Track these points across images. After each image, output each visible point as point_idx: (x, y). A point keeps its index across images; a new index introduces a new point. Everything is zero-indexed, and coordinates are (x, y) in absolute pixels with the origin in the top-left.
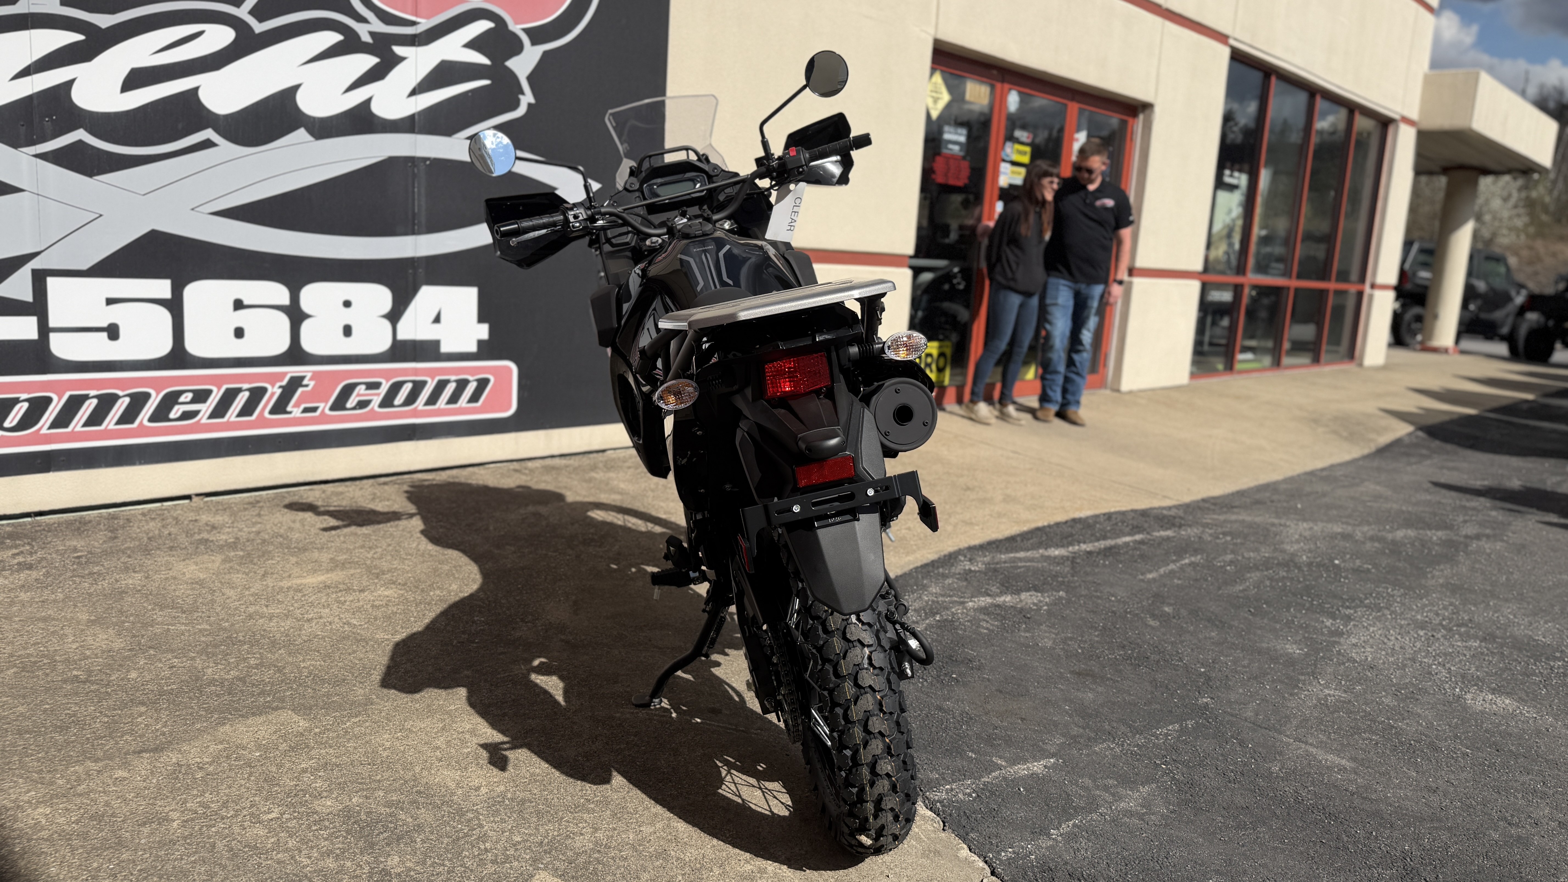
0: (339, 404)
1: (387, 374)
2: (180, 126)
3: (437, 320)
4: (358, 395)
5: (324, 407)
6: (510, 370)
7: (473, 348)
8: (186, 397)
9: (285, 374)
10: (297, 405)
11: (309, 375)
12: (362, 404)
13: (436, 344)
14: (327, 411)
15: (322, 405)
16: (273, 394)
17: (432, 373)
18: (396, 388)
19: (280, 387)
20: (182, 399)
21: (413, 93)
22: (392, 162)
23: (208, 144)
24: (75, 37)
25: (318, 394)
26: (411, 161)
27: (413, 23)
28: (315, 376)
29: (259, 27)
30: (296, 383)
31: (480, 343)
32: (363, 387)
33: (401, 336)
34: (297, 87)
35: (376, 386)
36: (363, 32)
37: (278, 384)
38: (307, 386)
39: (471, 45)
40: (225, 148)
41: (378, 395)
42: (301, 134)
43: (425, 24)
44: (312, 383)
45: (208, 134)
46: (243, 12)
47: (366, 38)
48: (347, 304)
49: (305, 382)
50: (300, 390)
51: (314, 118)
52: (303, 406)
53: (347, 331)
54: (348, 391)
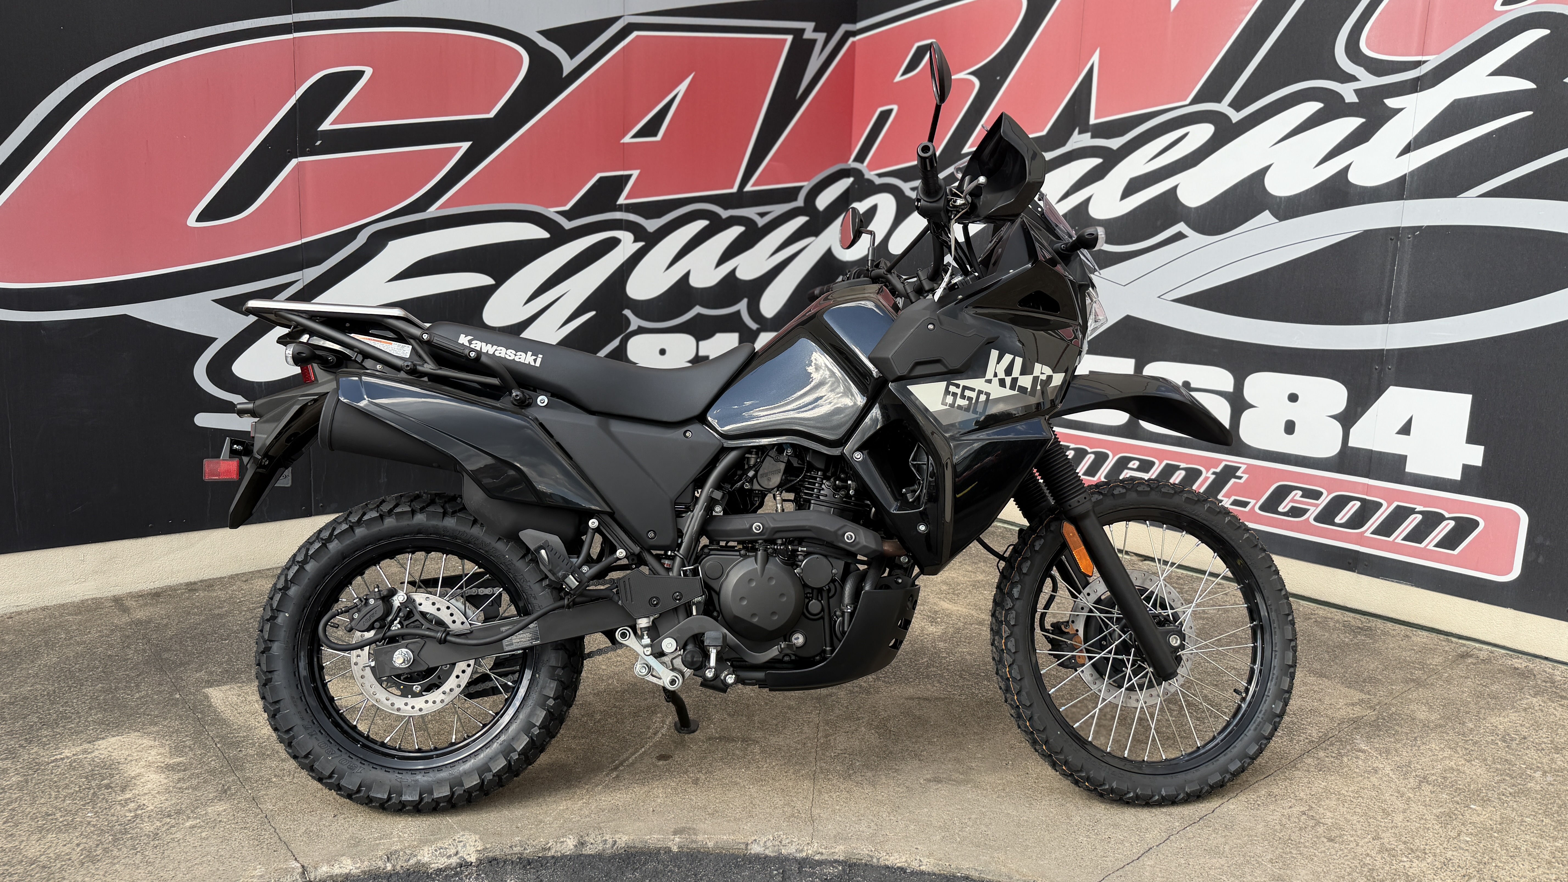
0: (1271, 505)
1: (1331, 485)
2: (1159, 223)
3: (1406, 430)
4: (1293, 501)
5: (1255, 504)
6: (1518, 518)
7: (1456, 475)
8: (1134, 464)
9: (1222, 461)
10: (1227, 496)
11: (1243, 467)
12: (1297, 512)
13: (1403, 459)
14: (1257, 509)
15: (1253, 502)
16: (1207, 478)
17: (1390, 496)
18: (1339, 503)
19: (1214, 473)
20: (1130, 465)
21: (1407, 150)
22: (1368, 236)
23: (1180, 236)
24: (1097, 161)
25: (1251, 489)
26: (1395, 232)
27: (1418, 64)
28: (1250, 469)
29: (1236, 117)
30: (1229, 472)
31: (1467, 469)
32: (1300, 493)
33: (1352, 443)
34: (1267, 168)
35: (1317, 495)
36: (1348, 93)
37: (1213, 470)
38: (1240, 478)
39: (1504, 70)
40: (1194, 238)
41: (1317, 506)
42: (1266, 216)
43: (1433, 61)
44: (1245, 476)
45: (1181, 227)
46: (1223, 107)
47: (1351, 98)
48: (1293, 398)
49: (1239, 474)
50: (1233, 480)
51: (1280, 198)
52: (1233, 498)
53: (1290, 427)
54: (1282, 493)
